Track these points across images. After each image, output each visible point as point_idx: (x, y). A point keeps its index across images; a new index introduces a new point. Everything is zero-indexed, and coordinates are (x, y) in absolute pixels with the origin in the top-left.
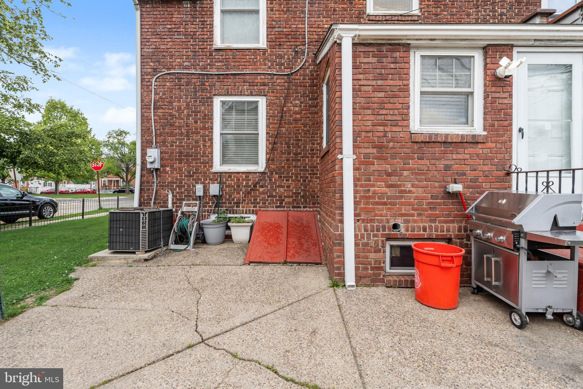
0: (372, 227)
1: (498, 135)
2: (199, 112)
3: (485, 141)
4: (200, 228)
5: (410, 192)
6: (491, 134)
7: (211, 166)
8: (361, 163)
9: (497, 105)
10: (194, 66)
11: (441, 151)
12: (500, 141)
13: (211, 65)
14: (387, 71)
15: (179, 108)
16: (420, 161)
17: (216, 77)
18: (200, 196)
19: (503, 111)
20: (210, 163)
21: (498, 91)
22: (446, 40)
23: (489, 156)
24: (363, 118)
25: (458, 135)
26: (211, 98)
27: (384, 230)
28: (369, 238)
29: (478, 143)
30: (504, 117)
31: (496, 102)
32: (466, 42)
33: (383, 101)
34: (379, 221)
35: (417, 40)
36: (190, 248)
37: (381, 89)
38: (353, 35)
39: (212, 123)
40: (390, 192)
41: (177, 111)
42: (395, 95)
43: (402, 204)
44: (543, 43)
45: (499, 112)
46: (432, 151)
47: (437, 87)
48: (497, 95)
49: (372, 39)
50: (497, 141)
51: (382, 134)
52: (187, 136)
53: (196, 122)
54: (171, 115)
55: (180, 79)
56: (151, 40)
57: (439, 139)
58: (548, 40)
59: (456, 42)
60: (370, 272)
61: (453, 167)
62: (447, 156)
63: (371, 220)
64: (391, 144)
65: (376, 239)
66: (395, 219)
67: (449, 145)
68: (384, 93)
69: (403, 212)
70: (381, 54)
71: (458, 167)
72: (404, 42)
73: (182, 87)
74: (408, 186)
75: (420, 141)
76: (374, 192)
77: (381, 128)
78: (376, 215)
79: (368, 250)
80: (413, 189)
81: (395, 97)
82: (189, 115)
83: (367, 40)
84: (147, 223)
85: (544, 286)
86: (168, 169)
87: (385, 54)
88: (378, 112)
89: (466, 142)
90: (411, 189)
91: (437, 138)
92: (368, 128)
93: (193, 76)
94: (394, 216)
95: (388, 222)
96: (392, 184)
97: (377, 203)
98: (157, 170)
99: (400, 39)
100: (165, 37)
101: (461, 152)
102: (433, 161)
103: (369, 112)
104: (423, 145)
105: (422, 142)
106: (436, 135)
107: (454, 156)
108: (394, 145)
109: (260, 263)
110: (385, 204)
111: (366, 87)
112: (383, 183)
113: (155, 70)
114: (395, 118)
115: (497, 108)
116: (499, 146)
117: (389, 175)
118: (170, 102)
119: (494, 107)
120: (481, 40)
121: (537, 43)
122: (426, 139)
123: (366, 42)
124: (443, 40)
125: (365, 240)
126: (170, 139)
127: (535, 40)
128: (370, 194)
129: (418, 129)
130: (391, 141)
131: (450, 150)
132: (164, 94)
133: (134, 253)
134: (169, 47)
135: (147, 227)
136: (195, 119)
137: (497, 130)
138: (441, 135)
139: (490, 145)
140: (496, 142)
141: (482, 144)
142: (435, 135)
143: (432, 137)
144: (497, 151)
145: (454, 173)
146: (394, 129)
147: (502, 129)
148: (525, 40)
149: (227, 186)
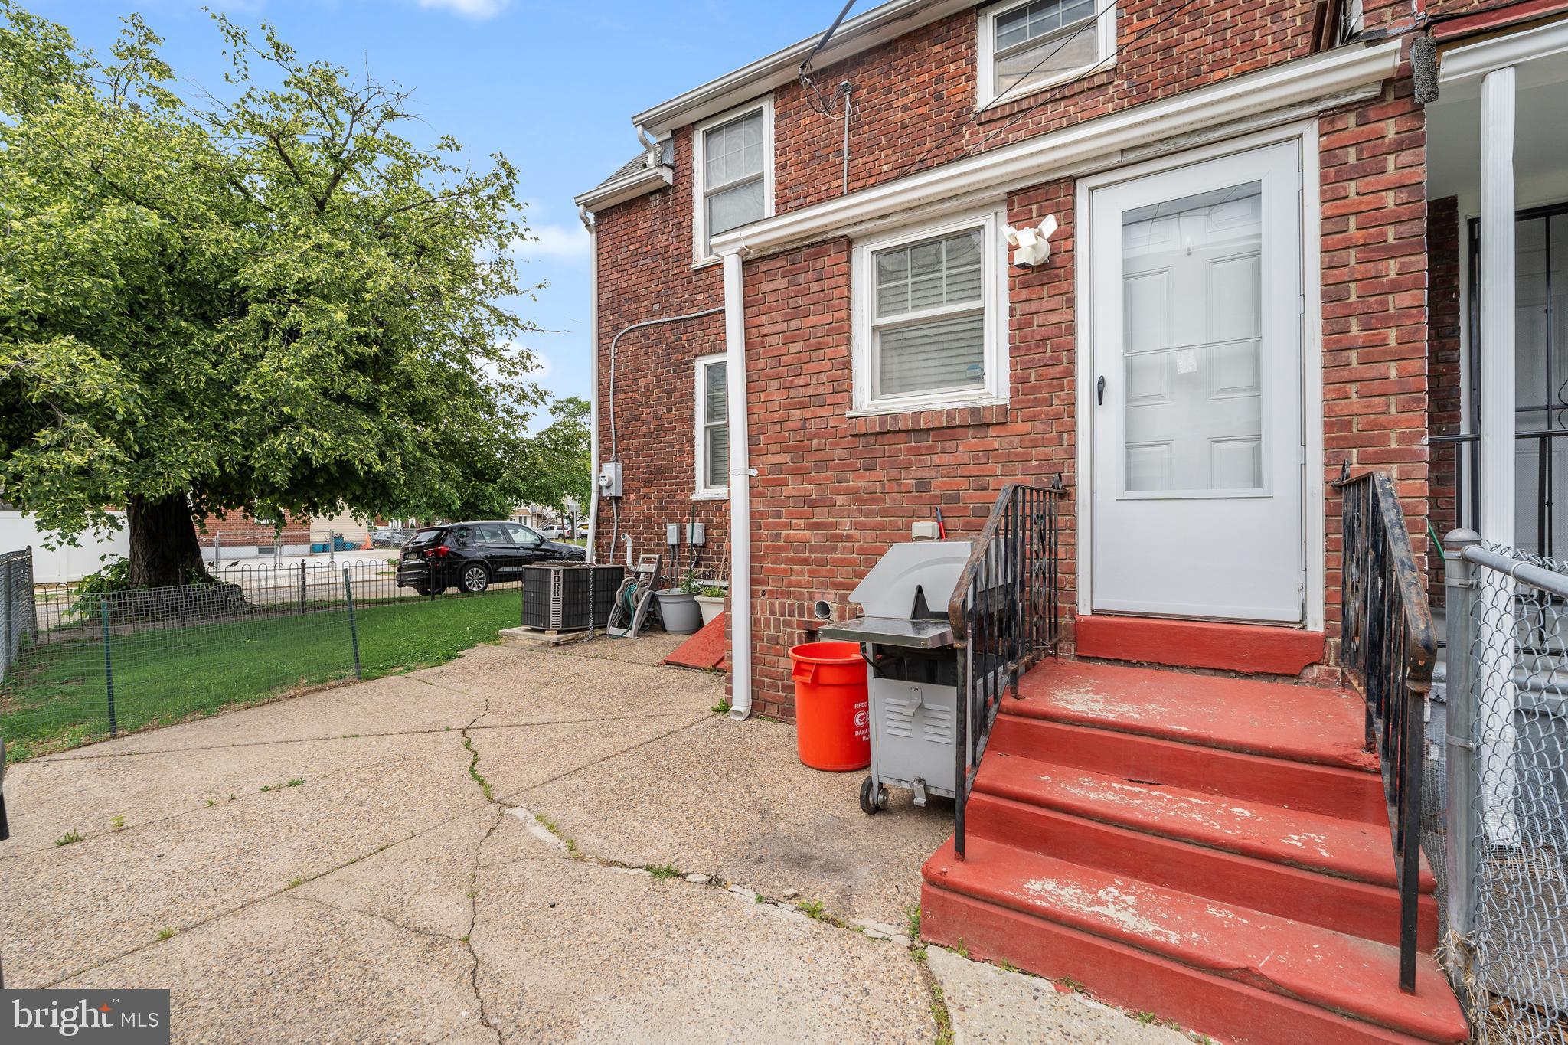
0: (783, 606)
1: (1037, 403)
2: (674, 390)
3: (1002, 420)
4: (654, 601)
5: (849, 538)
6: (1020, 402)
7: (692, 490)
8: (767, 483)
9: (1033, 332)
10: (665, 309)
11: (909, 449)
12: (1043, 416)
13: (691, 302)
14: (807, 300)
15: (647, 388)
16: (867, 473)
17: (695, 322)
18: (673, 546)
19: (1049, 342)
20: (689, 484)
21: (1034, 296)
22: (911, 209)
23: (1017, 455)
24: (766, 397)
25: (940, 411)
26: (690, 362)
27: (801, 614)
28: (777, 628)
29: (988, 425)
30: (1051, 358)
31: (1030, 324)
32: (954, 203)
33: (799, 358)
34: (798, 596)
35: (855, 224)
36: (630, 634)
37: (796, 336)
38: (736, 250)
39: (692, 409)
40: (814, 538)
41: (644, 394)
42: (819, 343)
43: (837, 563)
44: (1147, 152)
45: (1037, 346)
46: (890, 451)
47: (910, 308)
48: (1034, 306)
49: (776, 246)
50: (1034, 416)
51: (799, 424)
52: (657, 436)
53: (669, 410)
54: (636, 402)
55: (647, 336)
56: (611, 277)
57: (901, 426)
58: (1162, 140)
59: (932, 209)
60: (780, 693)
61: (933, 482)
62: (920, 461)
63: (783, 592)
64: (815, 442)
65: (789, 630)
66: (823, 593)
67: (923, 436)
68: (801, 344)
69: (839, 579)
70: (796, 269)
71: (944, 484)
72: (830, 235)
73: (650, 350)
74: (846, 527)
75: (864, 432)
76: (787, 539)
77: (796, 413)
78: (791, 584)
79: (776, 650)
80: (855, 533)
81: (820, 347)
82: (659, 399)
83: (769, 248)
84: (561, 587)
85: (907, 734)
86: (632, 496)
87: (803, 267)
88: (792, 381)
89: (959, 426)
90: (853, 532)
91: (897, 422)
92: (776, 415)
93: (666, 328)
94: (825, 586)
95: (811, 599)
96: (817, 523)
97: (792, 561)
98: (617, 499)
99: (824, 233)
100: (628, 266)
101: (951, 448)
102: (893, 473)
103: (776, 384)
104: (872, 440)
105: (867, 434)
106: (895, 416)
107: (936, 459)
108: (819, 445)
109: (679, 665)
110: (805, 562)
111: (771, 338)
112: (802, 521)
113: (616, 327)
114: (821, 390)
115: (1032, 337)
116: (1040, 427)
117: (813, 504)
118: (635, 380)
119: (1026, 336)
120: (986, 188)
121: (1130, 157)
122: (875, 427)
123: (767, 253)
124: (904, 211)
125: (772, 632)
126: (636, 443)
127: (1123, 151)
128: (782, 543)
129: (869, 406)
130: (814, 436)
131: (928, 447)
132: (627, 366)
133: (543, 631)
134: (632, 282)
135: (561, 593)
136: (667, 403)
137: (1034, 390)
138: (904, 415)
139: (1020, 426)
140: (1032, 418)
141: (998, 427)
142: (893, 418)
143: (885, 422)
144: (1036, 440)
145: (936, 496)
146: (820, 412)
147: (1046, 385)
148: (1095, 159)
149: (715, 527)
